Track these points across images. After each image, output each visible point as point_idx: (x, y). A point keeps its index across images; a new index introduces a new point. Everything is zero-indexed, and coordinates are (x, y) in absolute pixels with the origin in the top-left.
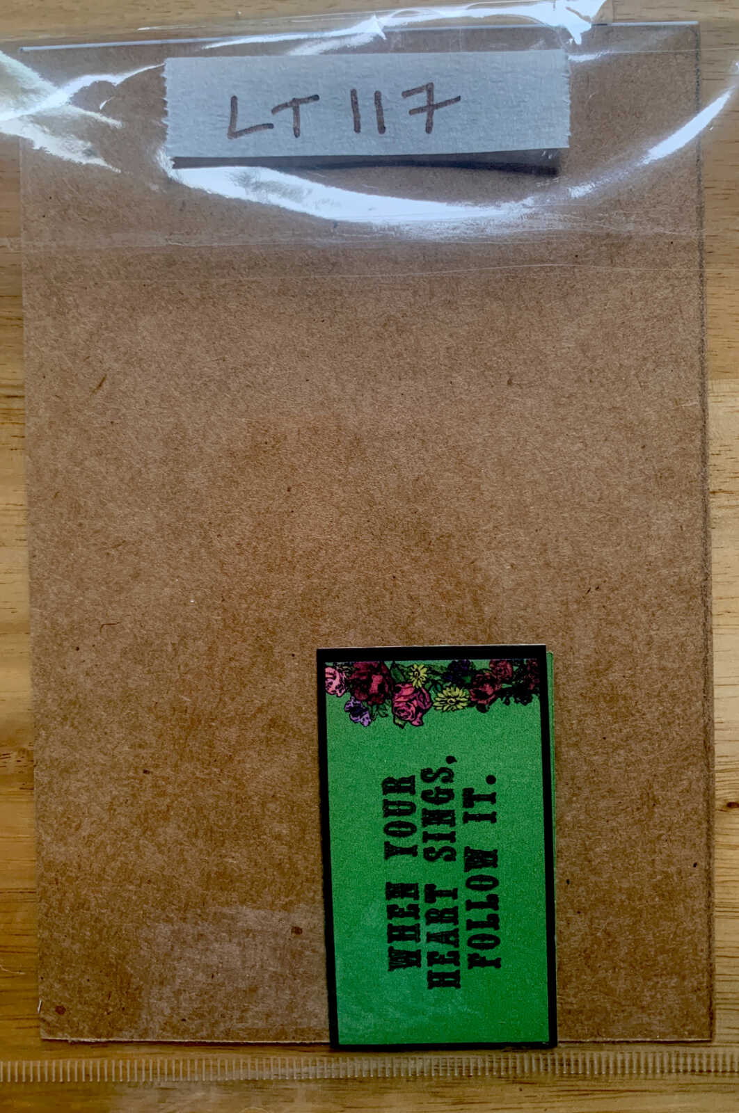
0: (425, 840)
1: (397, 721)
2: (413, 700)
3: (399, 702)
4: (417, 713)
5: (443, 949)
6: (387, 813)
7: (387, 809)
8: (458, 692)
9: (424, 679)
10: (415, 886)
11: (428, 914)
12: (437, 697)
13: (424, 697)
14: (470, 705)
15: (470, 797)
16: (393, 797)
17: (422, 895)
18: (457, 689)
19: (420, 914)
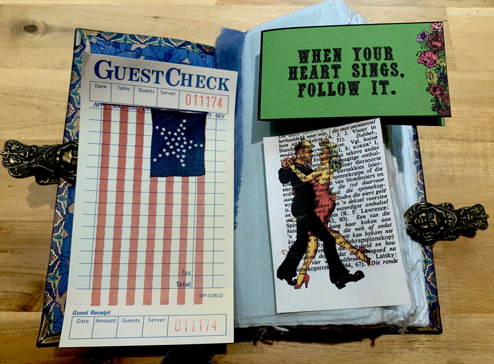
0: (362, 64)
1: (419, 53)
2: (430, 60)
3: (429, 54)
4: (424, 61)
5: (308, 73)
6: (375, 49)
7: (377, 48)
8: (436, 80)
9: (440, 65)
10: (340, 60)
11: (326, 66)
12: (433, 70)
13: (431, 65)
14: (429, 84)
15: (384, 84)
16: (383, 51)
17: (336, 63)
18: (437, 79)
19: (326, 62)
